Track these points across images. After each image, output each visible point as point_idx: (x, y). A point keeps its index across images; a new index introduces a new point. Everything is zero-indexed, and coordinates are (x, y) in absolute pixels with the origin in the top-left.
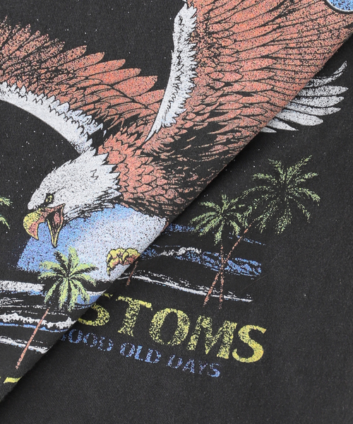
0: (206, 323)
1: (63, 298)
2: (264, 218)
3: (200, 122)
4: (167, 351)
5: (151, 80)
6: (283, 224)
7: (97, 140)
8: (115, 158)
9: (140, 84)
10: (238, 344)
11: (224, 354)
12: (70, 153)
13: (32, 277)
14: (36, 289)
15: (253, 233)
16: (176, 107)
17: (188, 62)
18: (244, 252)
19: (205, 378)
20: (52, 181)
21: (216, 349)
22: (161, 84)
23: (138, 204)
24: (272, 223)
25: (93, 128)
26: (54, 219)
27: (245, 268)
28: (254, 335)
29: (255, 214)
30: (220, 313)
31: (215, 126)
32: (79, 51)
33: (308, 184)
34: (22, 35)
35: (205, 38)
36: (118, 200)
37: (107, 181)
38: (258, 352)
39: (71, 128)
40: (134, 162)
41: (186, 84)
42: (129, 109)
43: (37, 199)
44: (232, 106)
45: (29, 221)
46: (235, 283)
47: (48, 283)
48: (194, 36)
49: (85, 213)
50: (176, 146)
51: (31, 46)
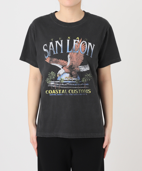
0: (85, 90)
1: (62, 82)
2: (88, 79)
3: (71, 65)
4: (82, 93)
5: (66, 62)
6: (90, 80)
7: (62, 68)
8: (64, 69)
9: (65, 62)
10: (88, 91)
11: (87, 92)
12: (60, 69)
13: (59, 81)
14: (59, 82)
15: (87, 81)
16: (69, 64)
17: (69, 60)
18: (87, 83)
19: (86, 95)
20: (59, 72)
21: (86, 92)
22: (67, 62)
23: (67, 73)
24: (89, 80)
25: (62, 67)
26: (60, 75)
27: (87, 84)
28: (89, 90)
29: (87, 79)
30: (86, 89)
31: (72, 65)
32: (60, 60)
33: (91, 76)
34: (55, 59)
35: (71, 57)
36: (65, 73)
37: (64, 71)
38: (90, 92)
39: (60, 67)
40: (66, 69)
41: (69, 62)
42: (65, 64)
43: (58, 74)
44: (74, 63)
45: (58, 76)
46: (86, 86)
47: (60, 81)
48: (70, 57)
49: (62, 74)
50: (69, 67)
51: (56, 60)
